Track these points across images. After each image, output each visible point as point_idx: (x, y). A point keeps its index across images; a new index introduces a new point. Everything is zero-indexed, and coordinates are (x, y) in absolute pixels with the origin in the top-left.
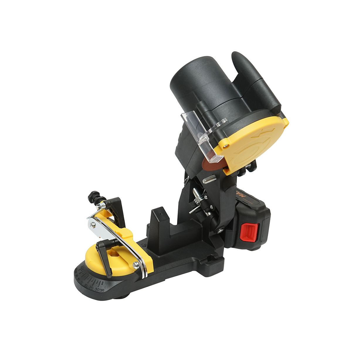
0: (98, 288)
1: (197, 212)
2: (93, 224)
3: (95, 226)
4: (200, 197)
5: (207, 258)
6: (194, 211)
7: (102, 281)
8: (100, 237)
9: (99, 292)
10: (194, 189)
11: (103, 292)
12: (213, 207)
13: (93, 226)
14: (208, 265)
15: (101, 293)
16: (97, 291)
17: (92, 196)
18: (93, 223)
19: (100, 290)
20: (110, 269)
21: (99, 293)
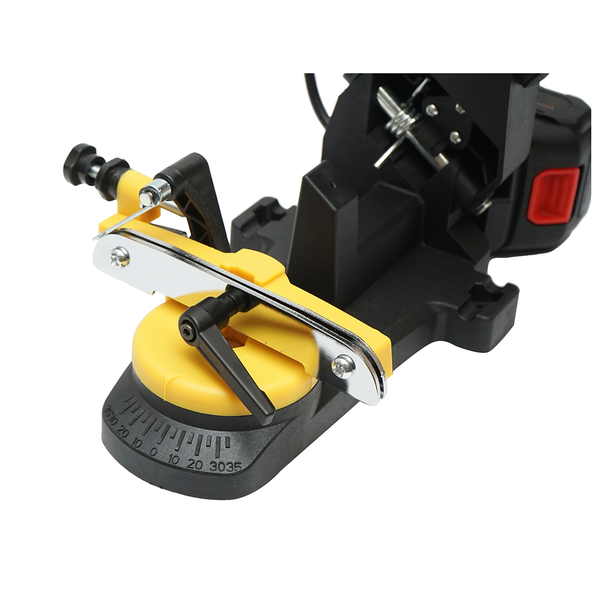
0: (217, 461)
1: (397, 160)
2: (120, 253)
3: (127, 257)
4: (407, 113)
5: (469, 296)
6: (388, 159)
7: (223, 434)
8: (154, 292)
9: (225, 472)
10: (381, 89)
11: (238, 469)
12: (461, 136)
13: (122, 259)
14: (484, 318)
15: (234, 474)
16: (217, 471)
17: (77, 163)
18: (118, 248)
19: (227, 467)
20: (262, 396)
21: (226, 475)
